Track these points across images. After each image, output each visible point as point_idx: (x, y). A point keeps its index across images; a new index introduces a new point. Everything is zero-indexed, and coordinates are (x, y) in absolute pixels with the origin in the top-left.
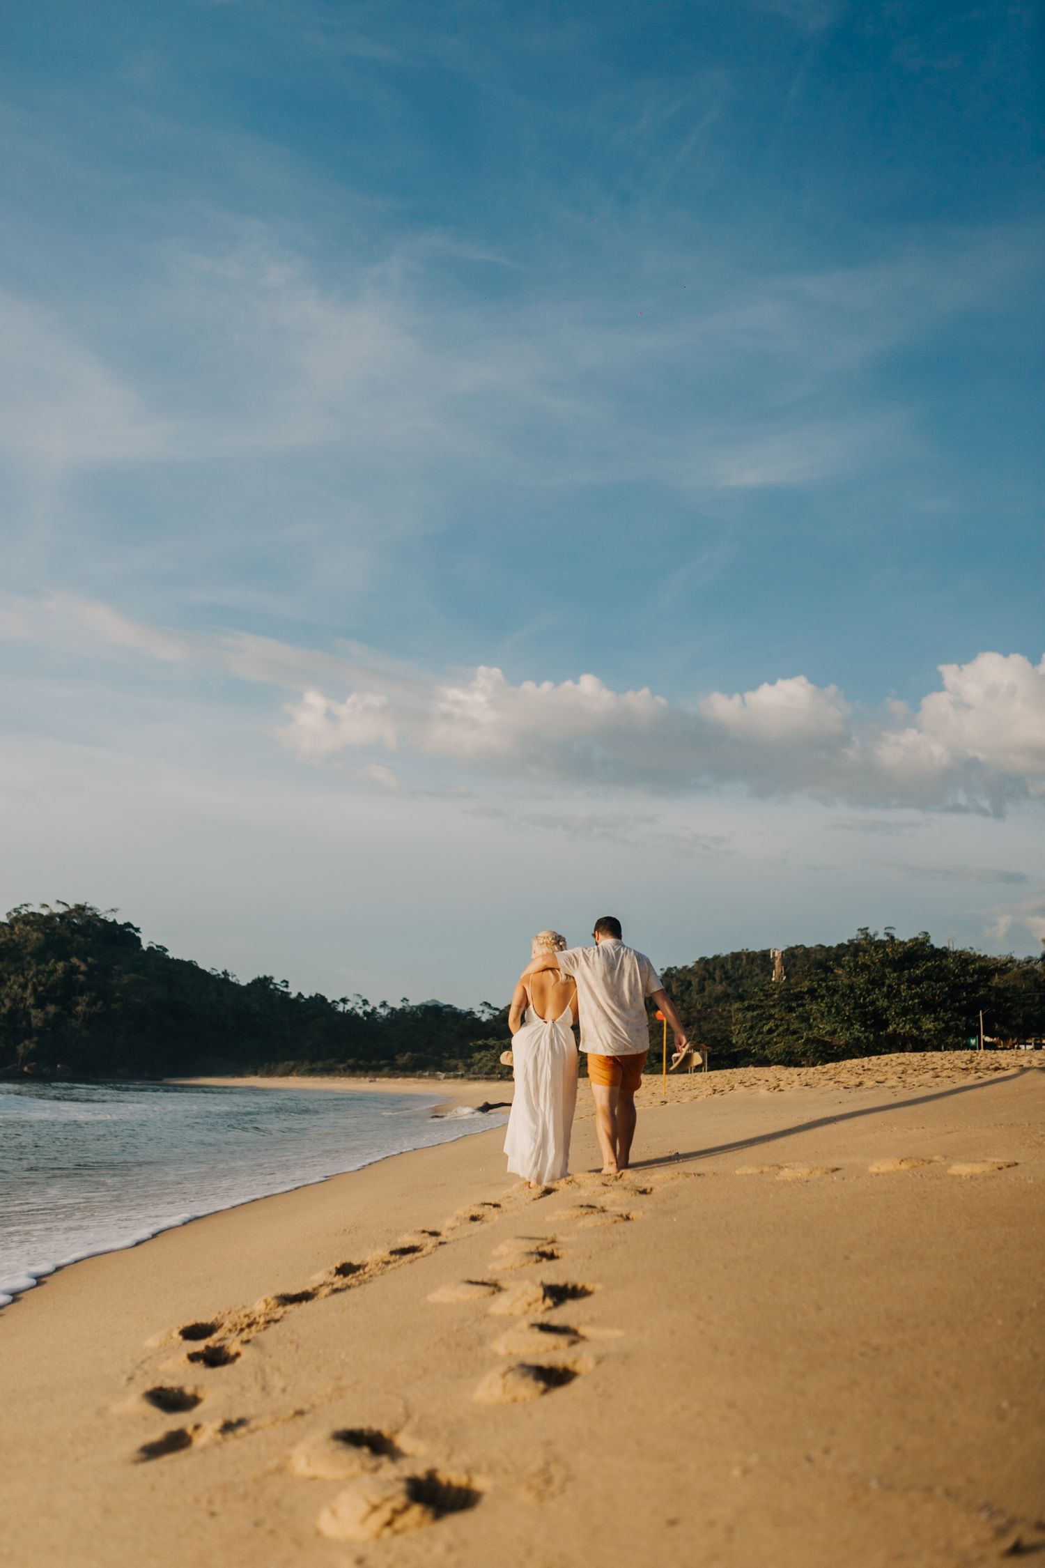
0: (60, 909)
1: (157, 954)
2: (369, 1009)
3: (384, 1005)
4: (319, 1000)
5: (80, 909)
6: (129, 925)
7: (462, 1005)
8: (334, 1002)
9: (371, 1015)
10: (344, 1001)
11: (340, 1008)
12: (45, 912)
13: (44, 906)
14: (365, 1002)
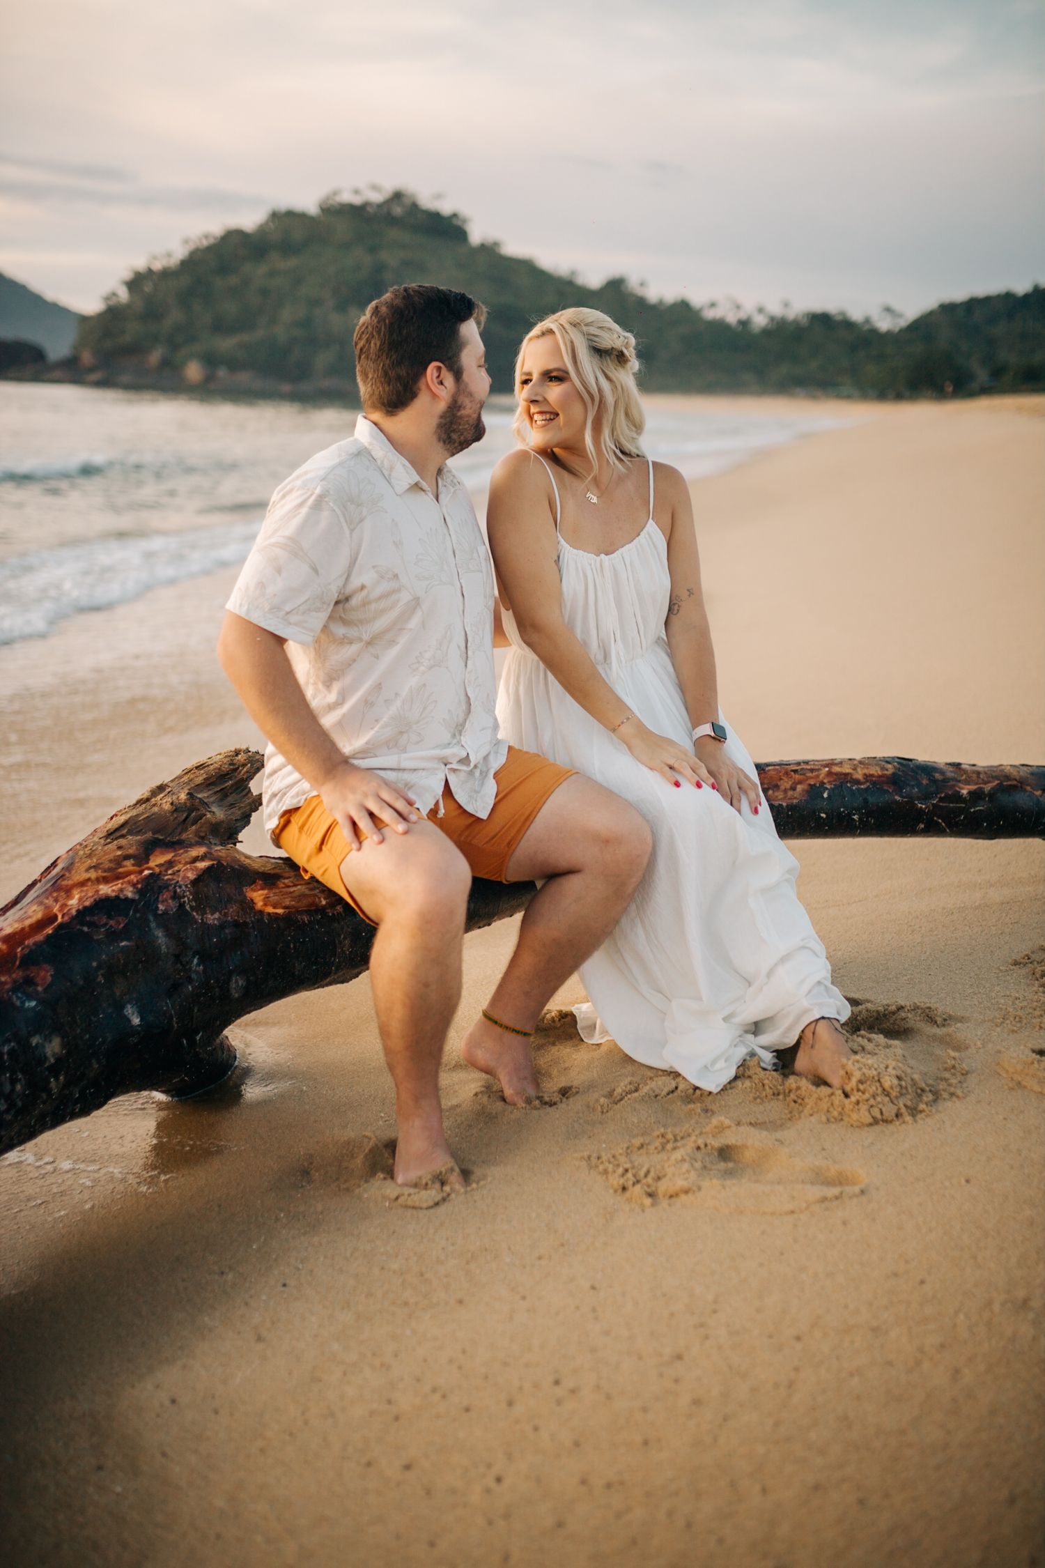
0: (376, 198)
1: (489, 251)
2: (742, 315)
3: (761, 310)
4: (683, 307)
5: (398, 196)
6: (455, 215)
7: (856, 315)
8: (701, 309)
9: (745, 323)
10: (713, 305)
11: (710, 314)
12: (357, 200)
13: (357, 192)
14: (738, 307)
